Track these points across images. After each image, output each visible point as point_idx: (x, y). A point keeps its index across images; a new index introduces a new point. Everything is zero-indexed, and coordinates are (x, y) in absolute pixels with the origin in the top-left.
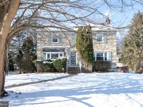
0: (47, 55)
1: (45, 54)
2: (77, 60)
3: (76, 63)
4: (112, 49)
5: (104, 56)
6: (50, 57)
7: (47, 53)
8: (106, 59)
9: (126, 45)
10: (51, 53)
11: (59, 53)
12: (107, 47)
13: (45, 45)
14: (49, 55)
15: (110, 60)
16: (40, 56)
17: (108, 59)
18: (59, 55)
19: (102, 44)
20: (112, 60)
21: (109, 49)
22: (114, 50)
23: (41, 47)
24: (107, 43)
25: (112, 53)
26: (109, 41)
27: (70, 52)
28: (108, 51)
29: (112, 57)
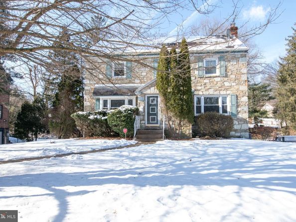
0: (101, 102)
1: (98, 100)
2: (159, 113)
3: (159, 119)
4: (238, 90)
5: (220, 105)
6: (109, 106)
7: (102, 98)
8: (225, 111)
9: (283, 81)
10: (109, 98)
11: (126, 98)
12: (227, 84)
13: (98, 83)
14: (105, 102)
15: (234, 112)
16: (88, 104)
17: (229, 110)
18: (126, 102)
19: (216, 79)
20: (238, 112)
21: (232, 89)
22: (242, 92)
23: (92, 87)
24: (226, 76)
25: (237, 97)
26: (230, 71)
27: (146, 96)
28: (228, 92)
29: (238, 106)
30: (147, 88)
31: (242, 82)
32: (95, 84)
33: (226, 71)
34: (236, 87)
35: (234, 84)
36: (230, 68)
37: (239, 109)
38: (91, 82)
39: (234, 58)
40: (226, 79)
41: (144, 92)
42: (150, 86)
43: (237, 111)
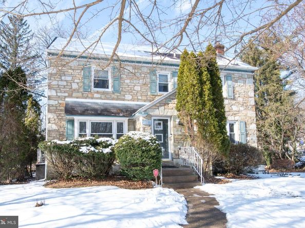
0: (77, 125)
1: (72, 122)
4: (246, 115)
6: (88, 130)
7: (78, 119)
8: (232, 140)
10: (89, 120)
11: (114, 121)
12: (234, 108)
13: (70, 96)
14: (83, 126)
15: (244, 142)
17: (237, 139)
18: (115, 126)
20: (247, 142)
21: (239, 115)
22: (251, 118)
23: (60, 102)
24: (234, 99)
25: (246, 124)
26: (238, 93)
27: (153, 118)
28: (237, 118)
29: (247, 135)
30: (154, 107)
31: (250, 107)
32: (65, 97)
33: (234, 93)
34: (244, 112)
35: (242, 109)
36: (237, 89)
37: (248, 138)
38: (59, 94)
39: (241, 78)
40: (234, 102)
41: (151, 113)
42: (158, 105)
43: (247, 140)
